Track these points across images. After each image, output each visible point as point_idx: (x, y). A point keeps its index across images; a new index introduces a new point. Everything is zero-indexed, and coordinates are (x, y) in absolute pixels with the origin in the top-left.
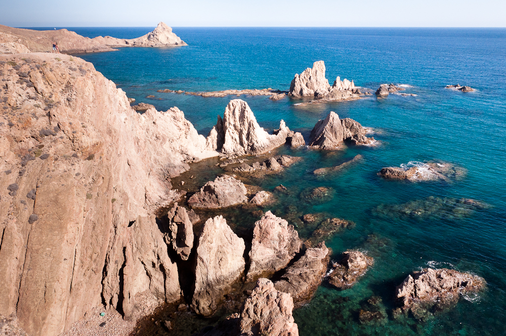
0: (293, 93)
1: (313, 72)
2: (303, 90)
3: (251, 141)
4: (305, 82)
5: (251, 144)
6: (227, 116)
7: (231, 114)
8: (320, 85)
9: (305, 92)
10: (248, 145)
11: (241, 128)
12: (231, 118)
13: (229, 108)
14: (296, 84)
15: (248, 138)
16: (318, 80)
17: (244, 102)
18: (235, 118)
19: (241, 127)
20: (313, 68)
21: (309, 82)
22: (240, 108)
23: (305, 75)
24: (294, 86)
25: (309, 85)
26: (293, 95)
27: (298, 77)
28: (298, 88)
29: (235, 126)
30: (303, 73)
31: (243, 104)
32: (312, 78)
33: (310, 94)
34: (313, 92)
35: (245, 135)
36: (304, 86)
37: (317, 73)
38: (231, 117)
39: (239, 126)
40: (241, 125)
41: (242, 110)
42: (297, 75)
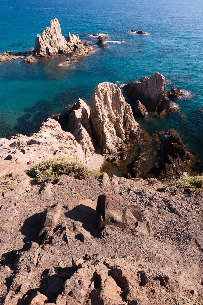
0: (40, 54)
1: (52, 31)
2: (49, 49)
3: (130, 129)
4: (48, 41)
5: (129, 132)
6: (99, 107)
7: (103, 104)
8: (61, 42)
9: (51, 51)
10: (126, 134)
11: (118, 117)
12: (103, 109)
13: (99, 96)
14: (41, 44)
15: (125, 126)
16: (59, 38)
17: (114, 84)
18: (108, 107)
19: (117, 115)
20: (52, 27)
21: (52, 41)
22: (111, 93)
23: (46, 34)
24: (40, 46)
25: (53, 44)
26: (41, 56)
27: (40, 37)
28: (43, 48)
29: (110, 117)
30: (44, 33)
31: (114, 87)
32: (53, 36)
33: (55, 52)
34: (57, 50)
35: (122, 123)
36: (48, 45)
37: (56, 31)
38: (103, 107)
39: (114, 115)
40: (116, 114)
41: (113, 95)
42: (38, 35)
